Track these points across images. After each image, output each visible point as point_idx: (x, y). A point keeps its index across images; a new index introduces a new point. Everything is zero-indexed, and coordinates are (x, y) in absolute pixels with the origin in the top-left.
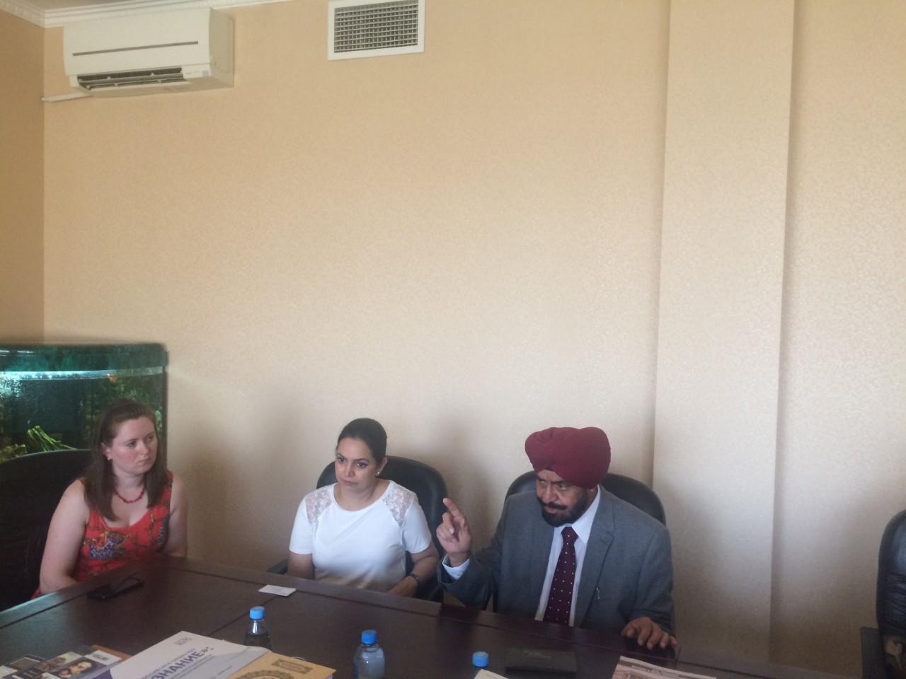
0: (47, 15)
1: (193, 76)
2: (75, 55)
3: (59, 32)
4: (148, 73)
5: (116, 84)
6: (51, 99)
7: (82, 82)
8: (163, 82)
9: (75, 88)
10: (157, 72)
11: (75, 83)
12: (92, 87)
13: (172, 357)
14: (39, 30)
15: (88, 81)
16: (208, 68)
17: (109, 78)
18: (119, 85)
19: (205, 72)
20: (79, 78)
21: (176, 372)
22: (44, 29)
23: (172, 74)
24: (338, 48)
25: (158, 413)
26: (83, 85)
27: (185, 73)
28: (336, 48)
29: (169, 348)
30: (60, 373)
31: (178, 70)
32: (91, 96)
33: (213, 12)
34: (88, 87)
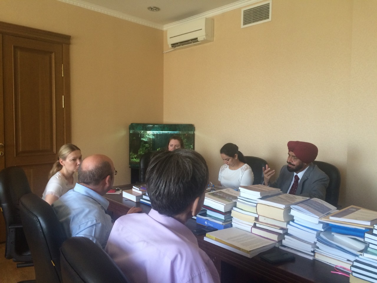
0: (164, 27)
1: (201, 40)
2: (170, 38)
3: (167, 31)
4: (189, 41)
5: (181, 45)
6: (165, 52)
7: (172, 46)
8: (193, 43)
9: (171, 48)
10: (191, 40)
11: (170, 46)
12: (175, 47)
13: (196, 129)
14: (162, 32)
15: (174, 45)
16: (205, 37)
17: (179, 44)
18: (182, 45)
19: (204, 38)
20: (171, 45)
21: (197, 133)
22: (163, 31)
23: (195, 40)
24: (244, 24)
25: (192, 146)
26: (172, 47)
27: (199, 40)
28: (243, 24)
29: (195, 126)
30: (164, 132)
31: (197, 39)
32: (175, 50)
33: (206, 18)
34: (174, 47)
